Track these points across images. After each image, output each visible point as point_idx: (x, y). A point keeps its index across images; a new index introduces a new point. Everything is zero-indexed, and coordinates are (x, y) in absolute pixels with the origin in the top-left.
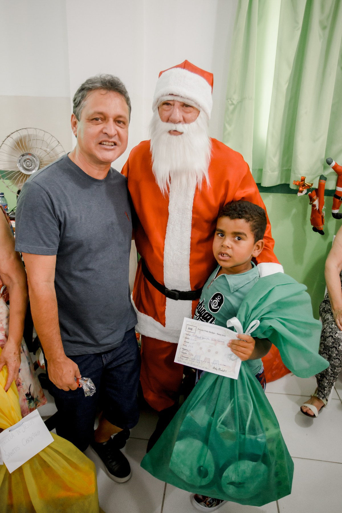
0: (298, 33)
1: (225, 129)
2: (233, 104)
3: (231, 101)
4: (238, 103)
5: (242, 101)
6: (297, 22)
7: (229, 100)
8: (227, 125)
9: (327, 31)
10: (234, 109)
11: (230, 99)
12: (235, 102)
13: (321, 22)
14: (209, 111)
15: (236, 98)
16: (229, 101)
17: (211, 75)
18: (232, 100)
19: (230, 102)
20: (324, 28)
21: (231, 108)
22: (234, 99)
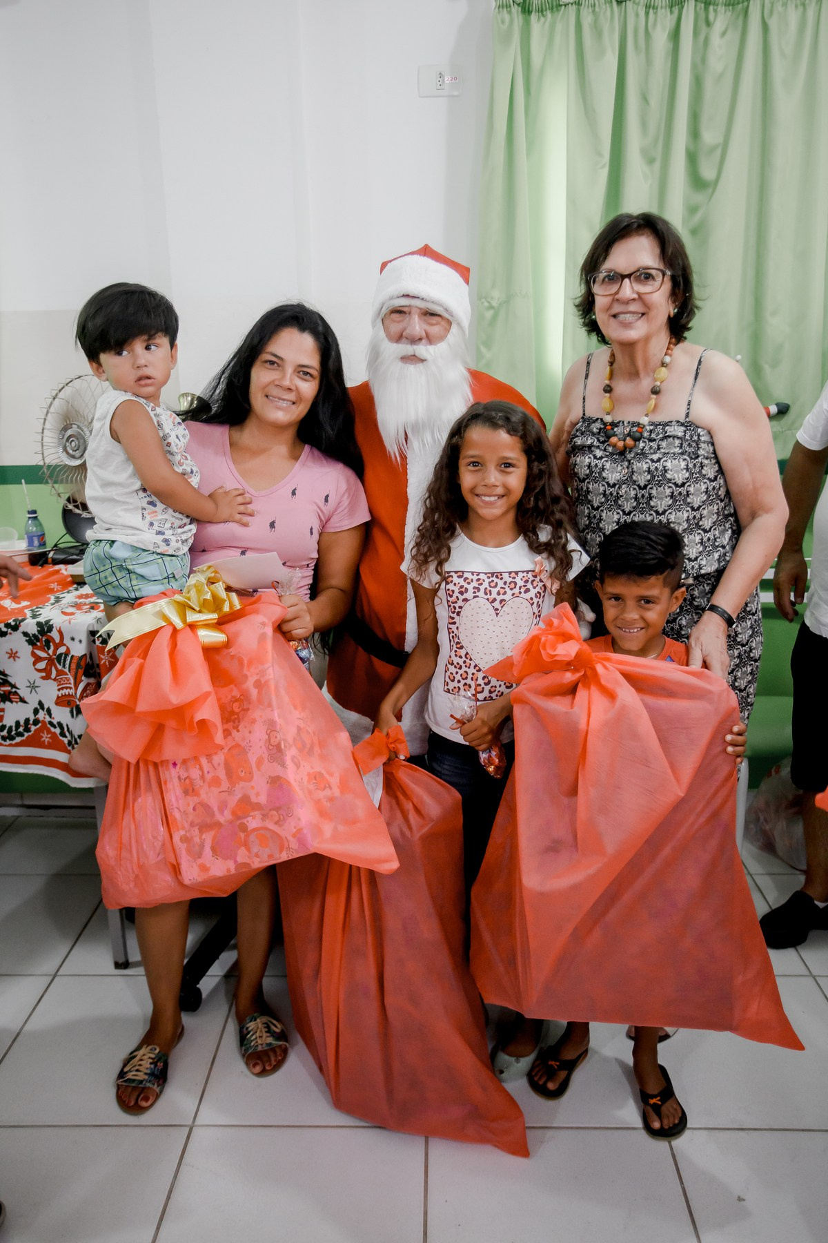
0: (604, 173)
1: (479, 356)
2: (491, 307)
3: (488, 302)
4: (500, 304)
5: (508, 300)
6: (600, 155)
7: (483, 300)
8: (483, 349)
9: (657, 165)
10: (495, 317)
11: (485, 298)
12: (495, 304)
13: (644, 152)
14: (466, 323)
15: (497, 295)
16: (483, 303)
17: (468, 270)
18: (489, 300)
19: (486, 304)
20: (651, 161)
21: (489, 314)
22: (492, 298)
